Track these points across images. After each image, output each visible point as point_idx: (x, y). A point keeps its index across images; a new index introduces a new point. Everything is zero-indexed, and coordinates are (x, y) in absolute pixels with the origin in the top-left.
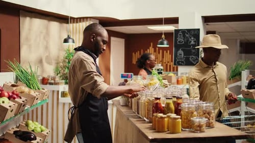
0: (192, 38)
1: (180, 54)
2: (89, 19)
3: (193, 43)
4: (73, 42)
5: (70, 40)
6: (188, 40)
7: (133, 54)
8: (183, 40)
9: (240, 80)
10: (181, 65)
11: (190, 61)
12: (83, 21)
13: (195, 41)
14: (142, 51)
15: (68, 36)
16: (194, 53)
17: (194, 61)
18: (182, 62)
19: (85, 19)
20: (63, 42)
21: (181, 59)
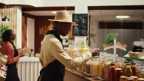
0: (84, 19)
1: (76, 29)
2: (16, 6)
3: (84, 22)
4: (9, 20)
5: (7, 20)
6: (81, 21)
7: (40, 28)
8: (77, 20)
9: (113, 44)
10: (77, 36)
11: (82, 34)
12: (12, 7)
13: (85, 21)
14: (45, 27)
15: (5, 17)
16: (85, 28)
17: (85, 33)
18: (77, 34)
19: (13, 6)
20: (1, 20)
21: (77, 32)
